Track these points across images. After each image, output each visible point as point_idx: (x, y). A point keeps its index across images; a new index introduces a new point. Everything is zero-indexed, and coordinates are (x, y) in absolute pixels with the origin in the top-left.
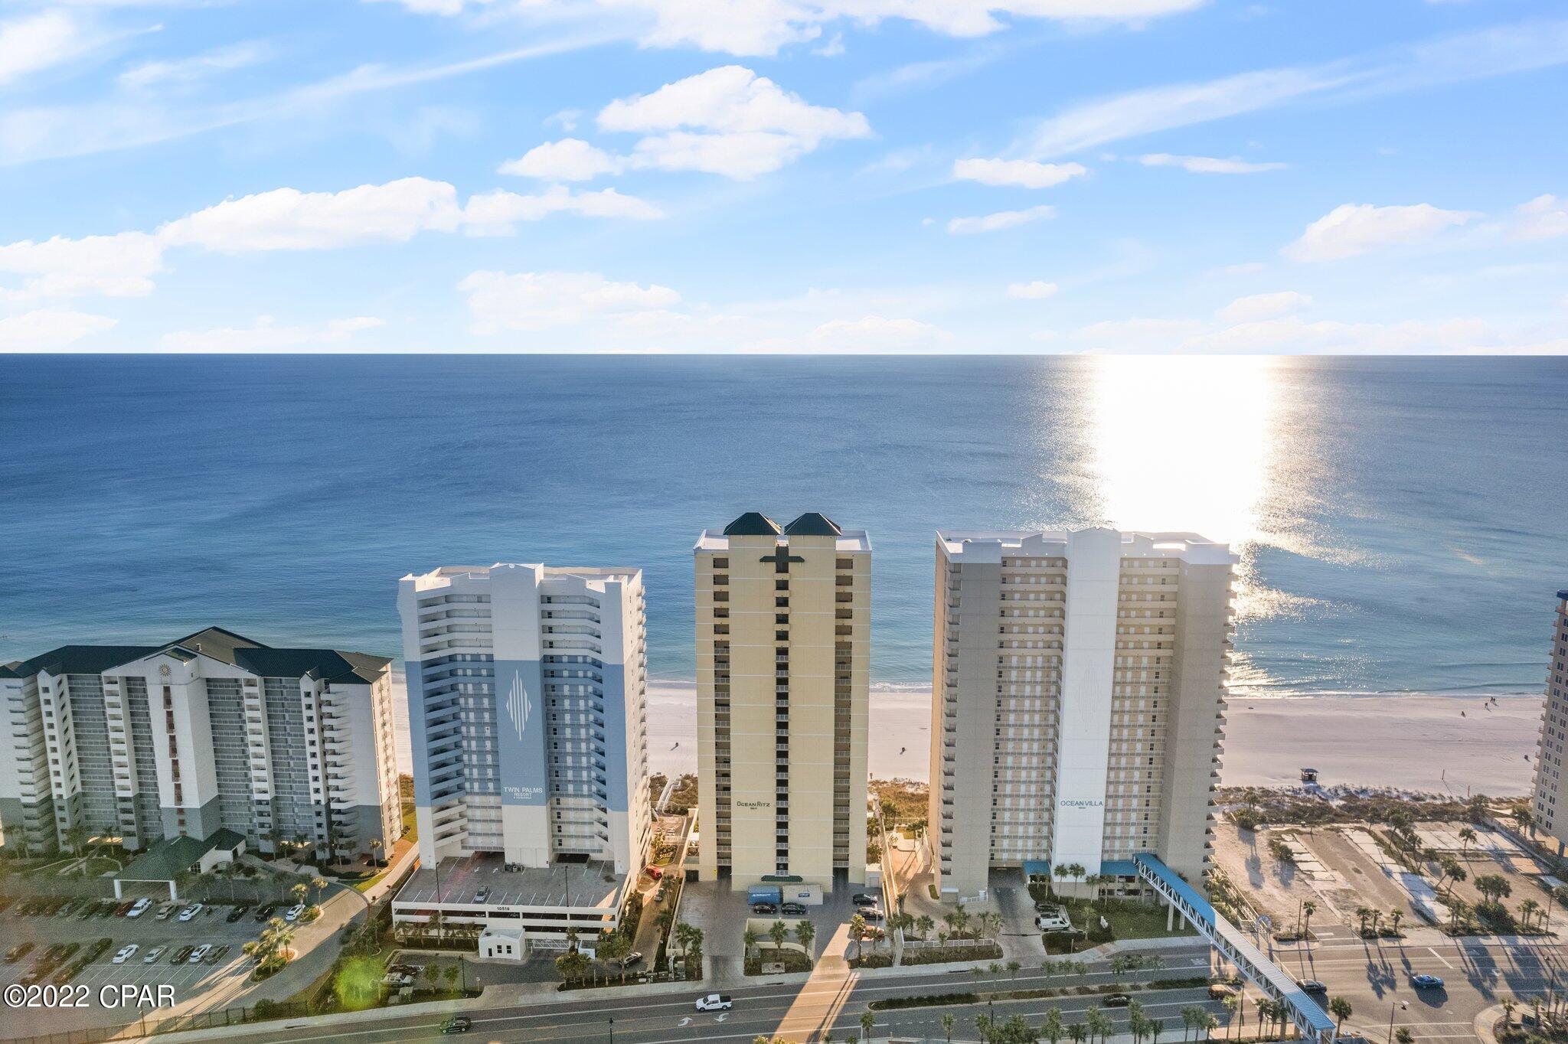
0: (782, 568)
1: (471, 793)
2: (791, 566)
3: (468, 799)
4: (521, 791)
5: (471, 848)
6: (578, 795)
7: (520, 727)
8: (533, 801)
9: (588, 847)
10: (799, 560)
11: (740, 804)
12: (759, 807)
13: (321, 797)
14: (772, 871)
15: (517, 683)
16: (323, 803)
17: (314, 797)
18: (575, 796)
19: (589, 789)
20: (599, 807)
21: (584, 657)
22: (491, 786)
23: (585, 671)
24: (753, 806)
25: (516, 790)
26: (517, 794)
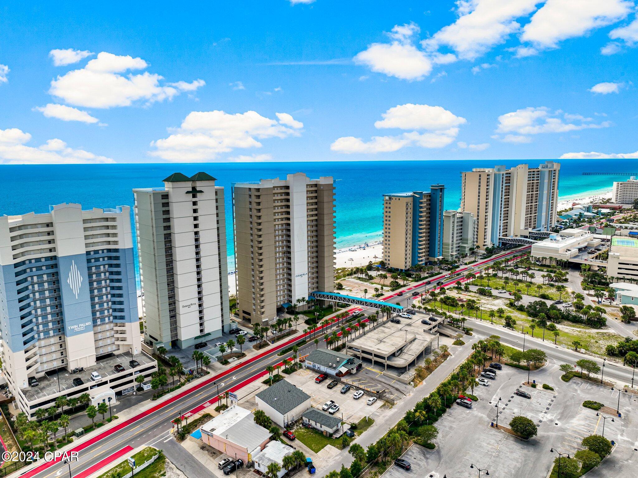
0: (194, 196)
1: (39, 339)
2: (198, 194)
3: (37, 344)
4: (78, 326)
5: (43, 371)
6: (103, 323)
7: (76, 292)
8: (86, 330)
9: (110, 350)
10: (201, 192)
11: (183, 307)
12: (191, 306)
14: (198, 334)
15: (74, 267)
19: (109, 319)
20: (118, 325)
21: (103, 250)
22: (51, 333)
23: (103, 258)
24: (189, 306)
25: (75, 326)
26: (77, 329)
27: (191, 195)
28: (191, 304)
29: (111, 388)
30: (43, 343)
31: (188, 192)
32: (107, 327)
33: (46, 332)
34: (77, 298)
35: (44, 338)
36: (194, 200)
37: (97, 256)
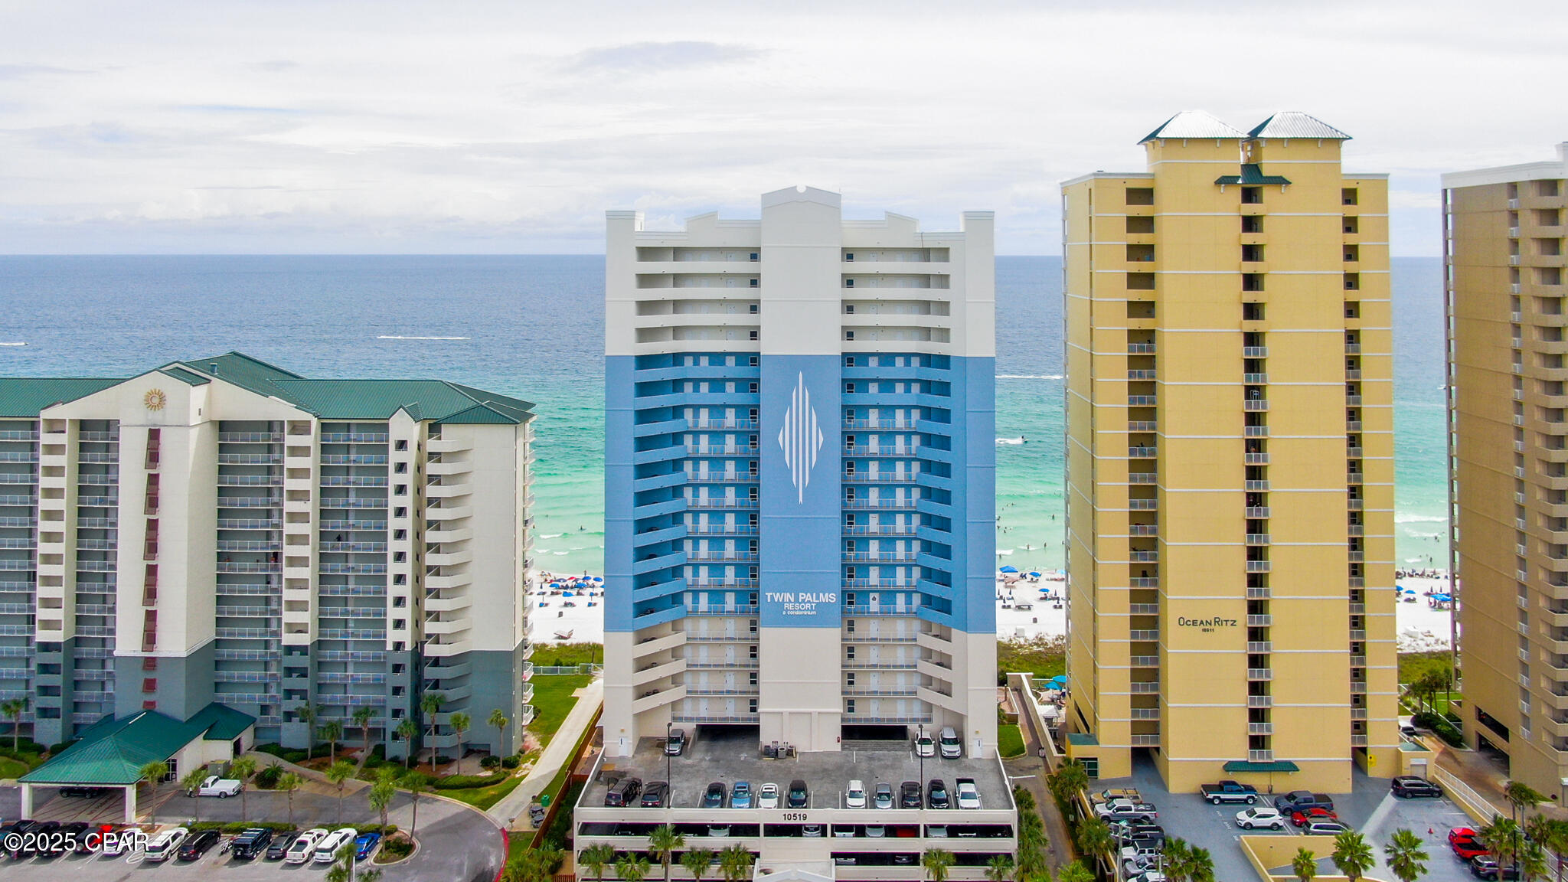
0: (1252, 196)
1: (694, 613)
3: (688, 623)
5: (690, 718)
6: (886, 614)
7: (801, 479)
8: (819, 619)
11: (1183, 622)
12: (1217, 628)
13: (406, 636)
14: (1242, 752)
15: (800, 398)
16: (408, 647)
18: (883, 615)
19: (909, 602)
20: (934, 633)
21: (908, 356)
22: (731, 600)
23: (907, 382)
24: (1207, 626)
27: (1236, 191)
28: (1217, 621)
29: (834, 855)
31: (1225, 183)
32: (900, 628)
33: (717, 594)
34: (801, 500)
35: (708, 614)
36: (1251, 209)
37: (887, 373)
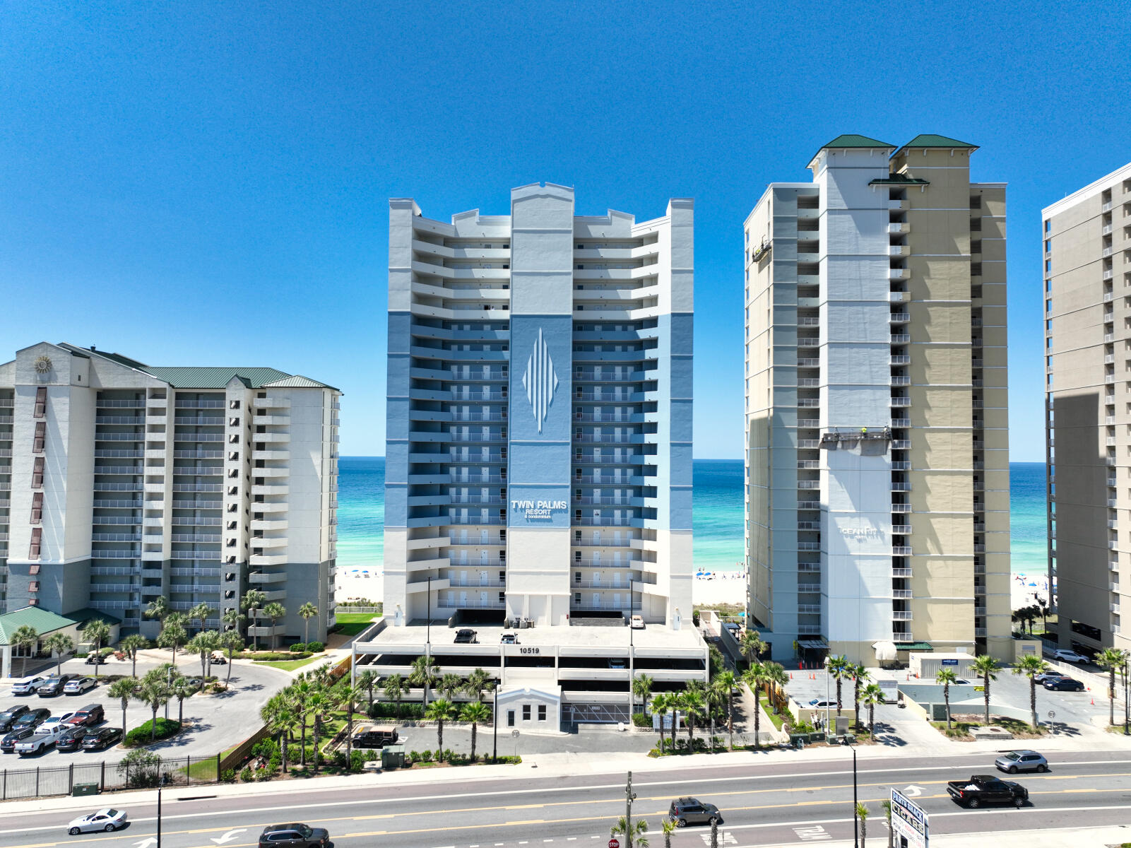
2: (911, 191)
3: (452, 530)
4: (536, 505)
6: (607, 524)
8: (553, 520)
10: (919, 183)
13: (238, 552)
15: (540, 347)
16: (238, 561)
17: (226, 553)
18: (605, 523)
19: (624, 515)
20: (642, 535)
21: (625, 325)
22: (485, 512)
23: (624, 345)
25: (530, 503)
26: (530, 512)
27: (885, 190)
29: (560, 682)
30: (464, 532)
31: (876, 181)
34: (539, 429)
35: (469, 523)
36: (896, 205)
37: (609, 338)
